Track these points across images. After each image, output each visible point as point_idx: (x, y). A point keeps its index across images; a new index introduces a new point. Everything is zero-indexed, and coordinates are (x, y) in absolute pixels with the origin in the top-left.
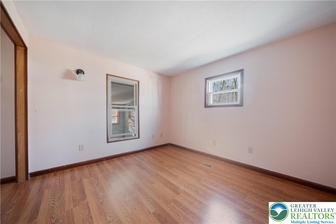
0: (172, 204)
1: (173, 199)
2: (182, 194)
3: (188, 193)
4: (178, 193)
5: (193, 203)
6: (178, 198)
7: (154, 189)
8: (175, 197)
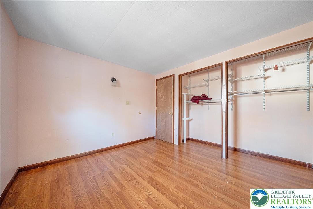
0: (155, 170)
1: (154, 173)
2: (147, 177)
3: (142, 177)
4: (150, 177)
5: (140, 171)
6: (150, 174)
7: (172, 181)
8: (153, 175)
